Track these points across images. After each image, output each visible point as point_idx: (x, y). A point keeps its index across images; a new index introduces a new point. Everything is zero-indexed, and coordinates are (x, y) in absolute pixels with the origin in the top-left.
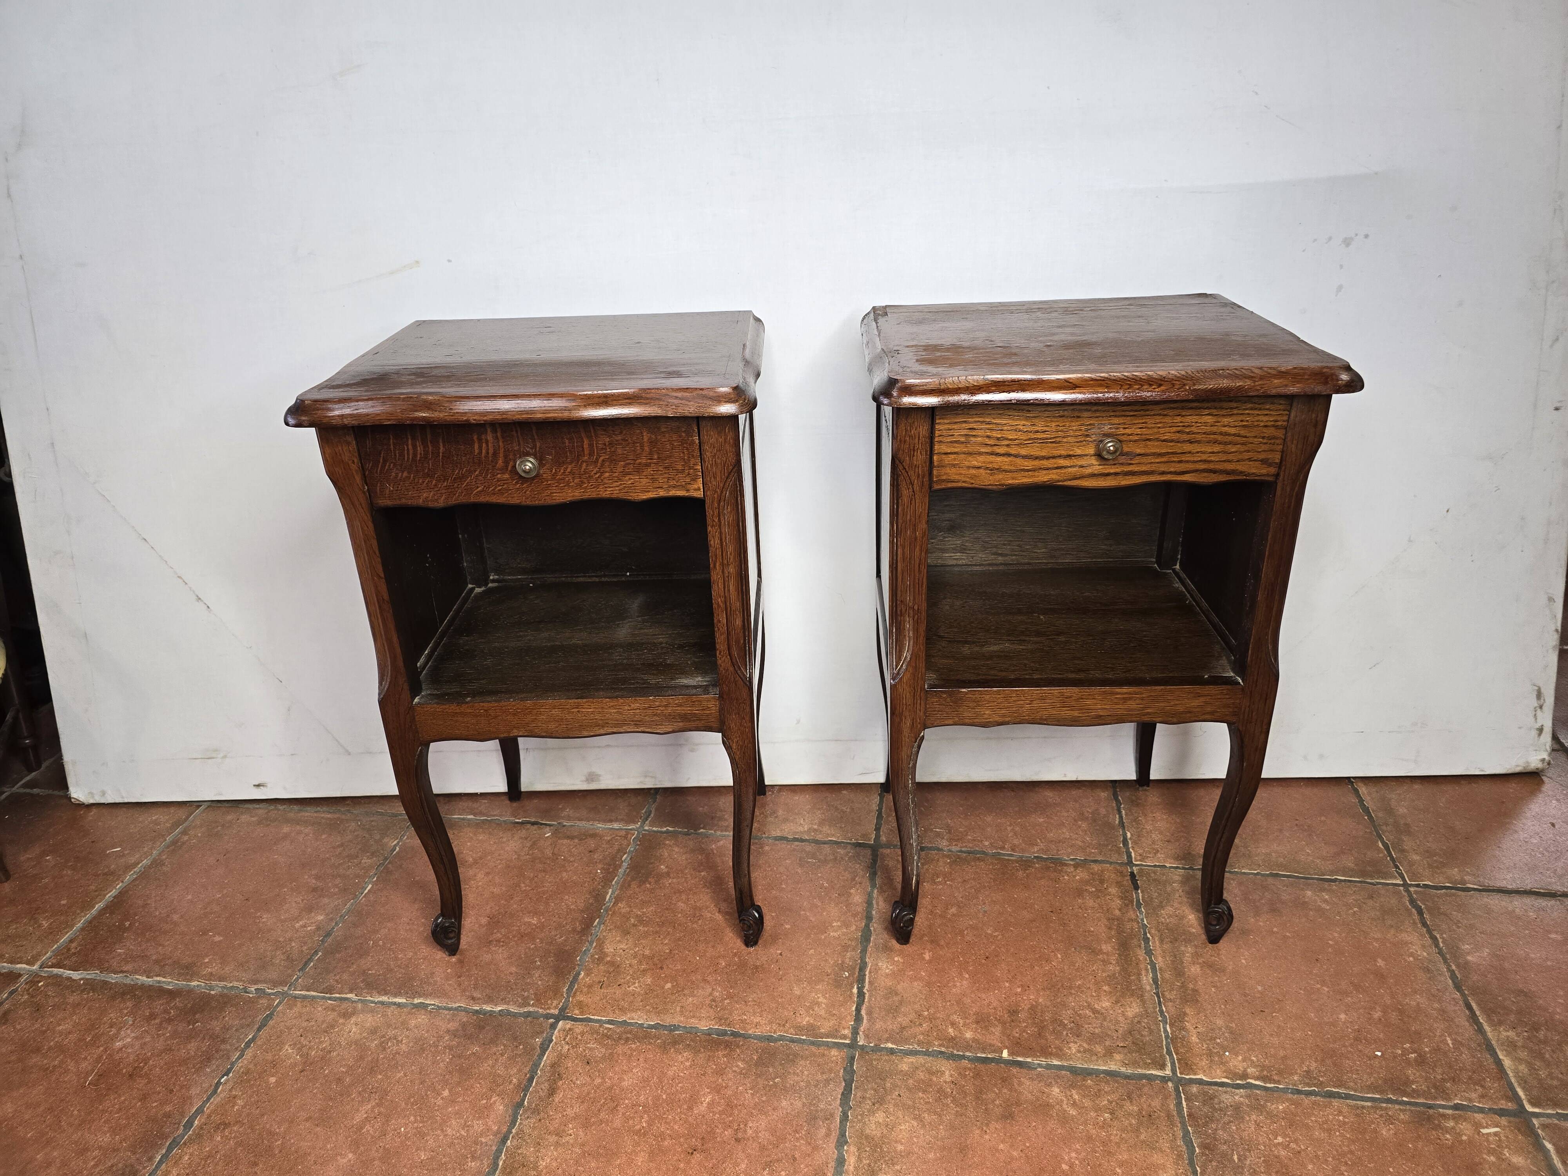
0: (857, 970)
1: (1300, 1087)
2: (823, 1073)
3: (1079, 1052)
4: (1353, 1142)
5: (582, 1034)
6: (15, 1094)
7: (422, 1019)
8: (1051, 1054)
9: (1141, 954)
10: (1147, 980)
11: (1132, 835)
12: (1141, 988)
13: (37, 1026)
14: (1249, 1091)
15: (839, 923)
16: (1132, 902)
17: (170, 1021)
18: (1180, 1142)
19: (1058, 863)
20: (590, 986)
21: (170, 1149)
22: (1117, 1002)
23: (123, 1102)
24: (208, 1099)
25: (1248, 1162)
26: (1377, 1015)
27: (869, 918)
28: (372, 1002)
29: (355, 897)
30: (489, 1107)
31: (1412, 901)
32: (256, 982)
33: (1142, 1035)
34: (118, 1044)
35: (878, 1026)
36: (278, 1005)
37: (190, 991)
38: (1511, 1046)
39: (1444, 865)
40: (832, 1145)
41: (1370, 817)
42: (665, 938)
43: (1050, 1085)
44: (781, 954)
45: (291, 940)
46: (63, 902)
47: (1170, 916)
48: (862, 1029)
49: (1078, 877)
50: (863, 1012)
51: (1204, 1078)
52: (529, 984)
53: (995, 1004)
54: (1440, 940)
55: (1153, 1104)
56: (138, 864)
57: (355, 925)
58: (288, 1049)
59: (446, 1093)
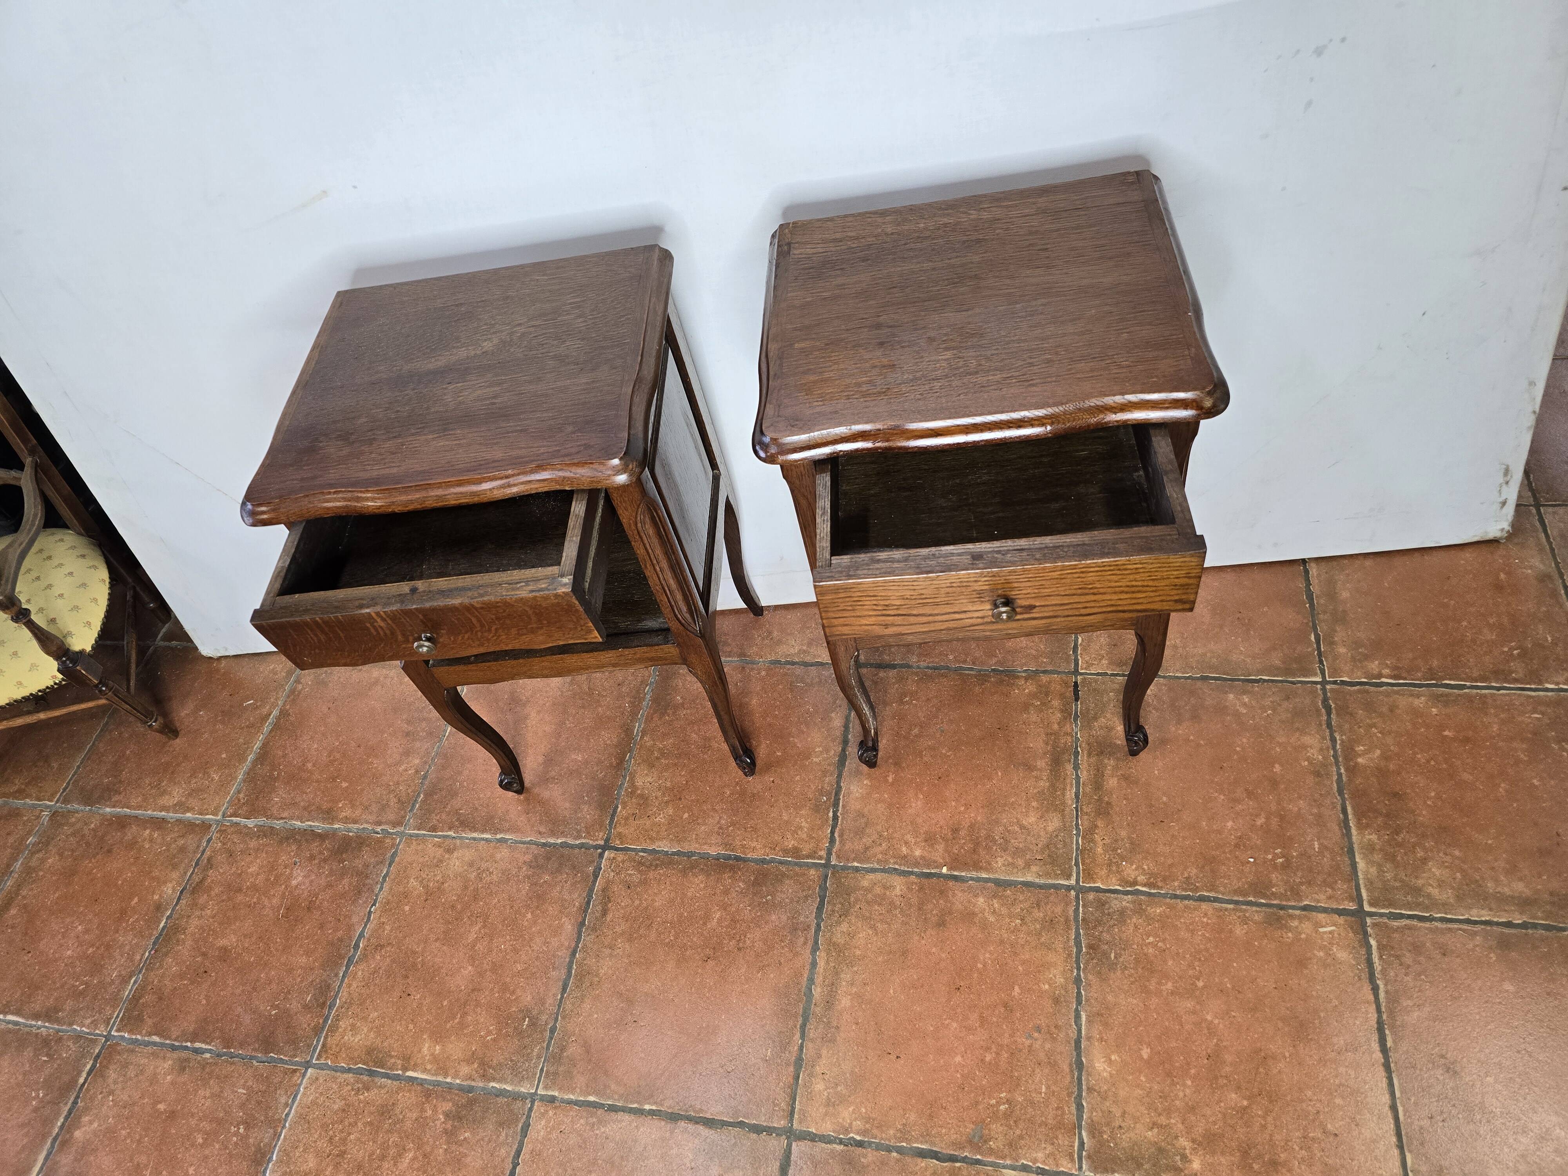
0: (833, 794)
1: (1178, 893)
2: (803, 891)
3: (1004, 865)
4: (1210, 940)
5: (623, 862)
6: (233, 927)
7: (504, 853)
8: (981, 868)
9: (1069, 767)
10: (1070, 794)
11: (1082, 640)
12: (1063, 803)
13: (234, 869)
14: (1135, 897)
15: (821, 749)
16: (1070, 715)
17: (325, 860)
18: (1072, 943)
19: (1011, 675)
20: (627, 819)
21: (348, 967)
22: (1041, 817)
23: (308, 930)
24: (366, 925)
25: (1121, 960)
26: (1260, 821)
27: (845, 742)
28: (467, 838)
29: (440, 740)
30: (561, 926)
31: (1325, 700)
32: (379, 823)
33: (1057, 849)
34: (294, 883)
35: (847, 847)
36: (399, 843)
37: (335, 832)
38: (1370, 849)
39: (1367, 657)
40: (808, 951)
41: (1312, 605)
42: (682, 770)
43: (976, 896)
44: (773, 782)
45: (398, 783)
46: (224, 756)
47: (1101, 728)
48: (834, 850)
49: (1027, 691)
50: (836, 835)
51: (1101, 886)
52: (581, 818)
53: (942, 822)
54: (1339, 742)
55: (1056, 911)
56: (270, 715)
57: (444, 768)
58: (413, 883)
59: (529, 916)
